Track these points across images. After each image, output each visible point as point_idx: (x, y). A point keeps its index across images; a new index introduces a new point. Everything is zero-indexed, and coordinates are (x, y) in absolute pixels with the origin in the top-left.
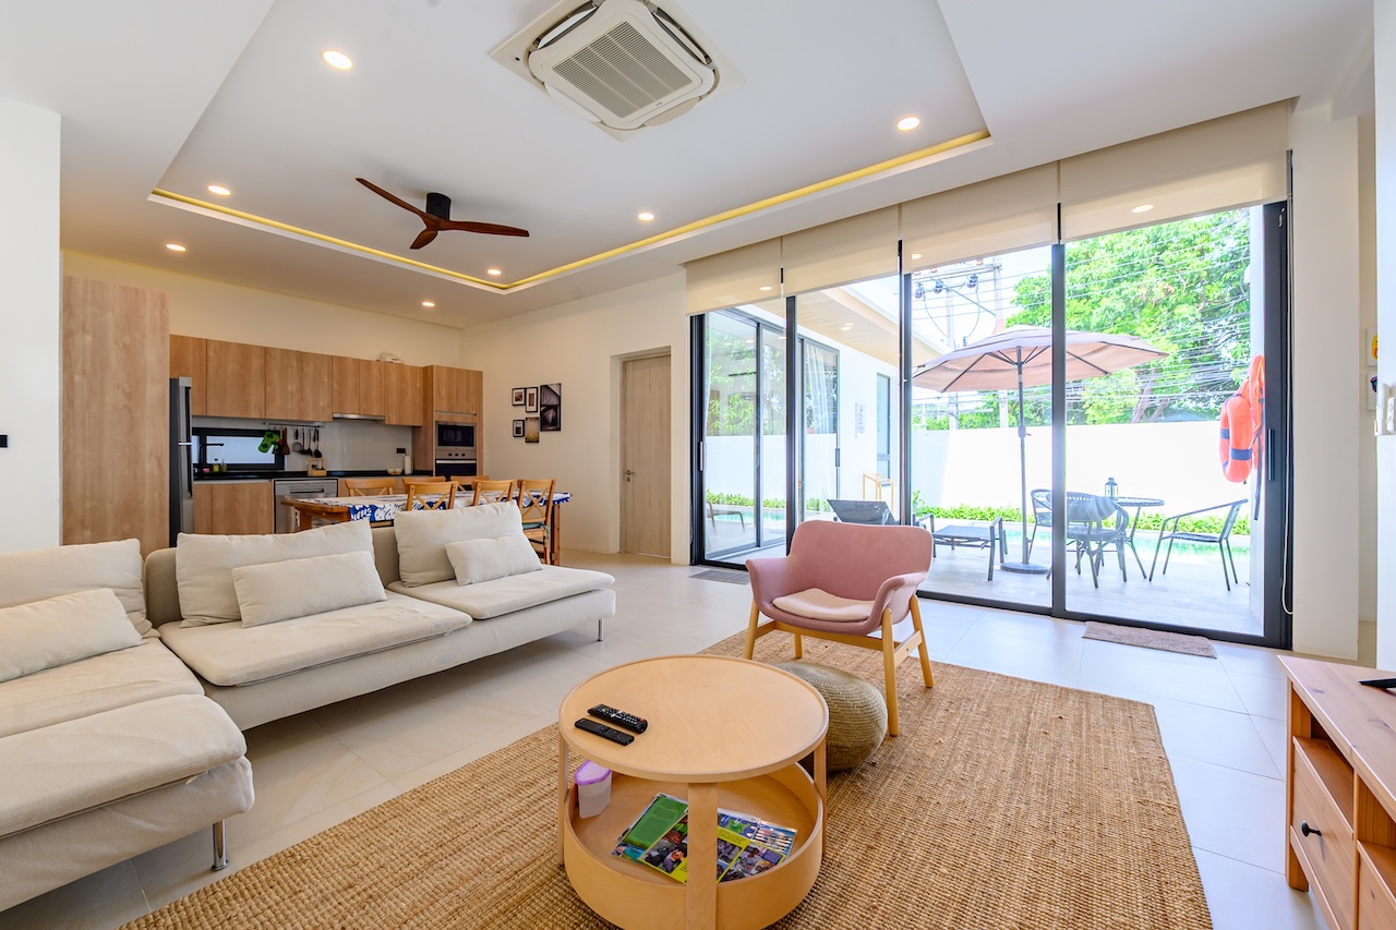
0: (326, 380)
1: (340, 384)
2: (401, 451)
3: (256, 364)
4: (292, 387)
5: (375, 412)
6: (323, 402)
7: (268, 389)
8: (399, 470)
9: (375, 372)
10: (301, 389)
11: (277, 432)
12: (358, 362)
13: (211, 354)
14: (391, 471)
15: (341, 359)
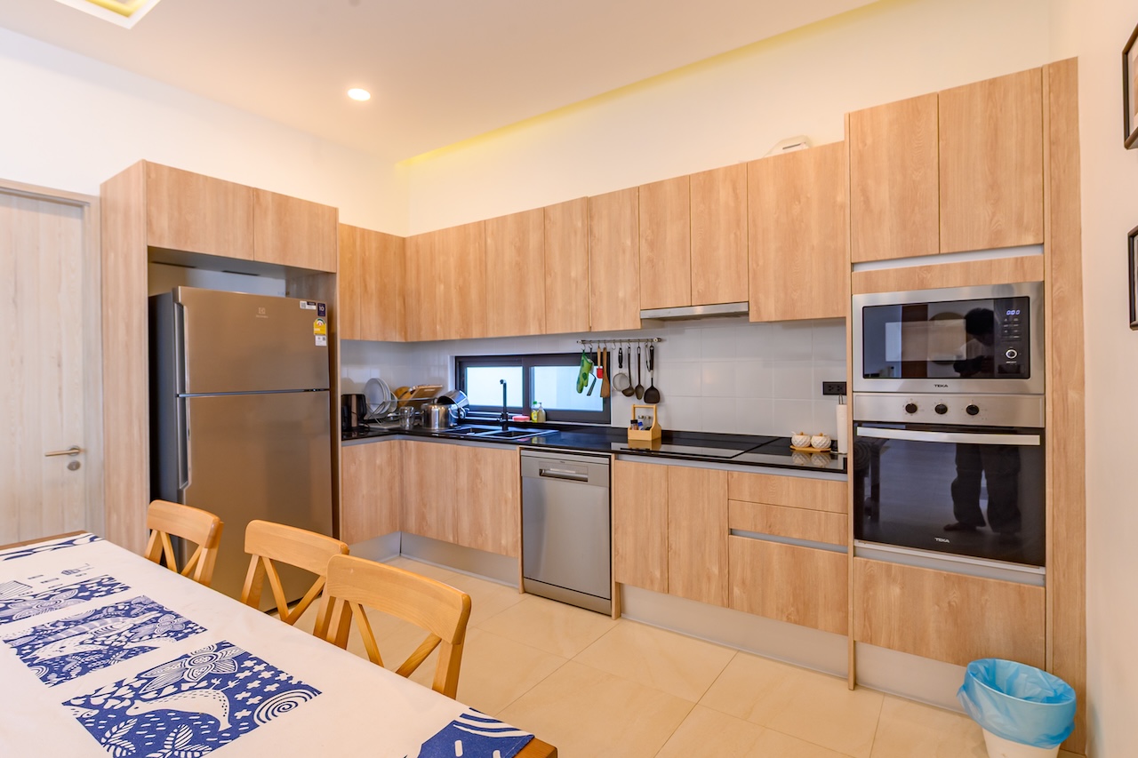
0: (628, 243)
1: (652, 245)
2: (835, 389)
3: (534, 239)
4: (576, 271)
5: (725, 295)
6: (624, 292)
7: (549, 281)
8: (820, 442)
9: (723, 194)
10: (589, 270)
11: (593, 357)
12: (684, 182)
13: (489, 241)
14: (798, 441)
15: (653, 188)
